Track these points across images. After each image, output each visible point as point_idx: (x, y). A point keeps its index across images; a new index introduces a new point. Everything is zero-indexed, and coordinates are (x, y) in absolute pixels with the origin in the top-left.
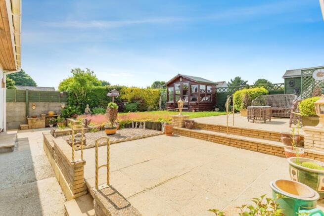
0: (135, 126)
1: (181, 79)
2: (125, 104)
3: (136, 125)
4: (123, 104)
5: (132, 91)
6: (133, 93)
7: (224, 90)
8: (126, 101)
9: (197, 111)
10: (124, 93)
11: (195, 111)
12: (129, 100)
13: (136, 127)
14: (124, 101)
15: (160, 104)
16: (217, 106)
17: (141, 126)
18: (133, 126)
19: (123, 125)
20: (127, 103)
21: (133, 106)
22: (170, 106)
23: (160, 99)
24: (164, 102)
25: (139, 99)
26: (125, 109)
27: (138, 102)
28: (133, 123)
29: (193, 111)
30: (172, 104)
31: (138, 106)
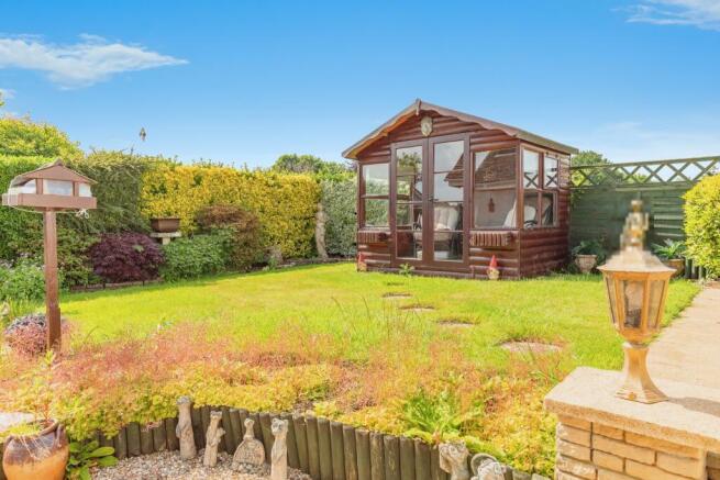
0: (200, 443)
1: (426, 127)
2: (166, 242)
3: (214, 435)
4: (159, 240)
5: (198, 181)
6: (205, 190)
7: (654, 174)
8: (173, 223)
9: (512, 275)
10: (163, 190)
11: (502, 276)
12: (186, 221)
13: (211, 452)
14: (161, 225)
15: (320, 232)
16: (583, 244)
17: (250, 447)
18: (187, 445)
19: (101, 439)
20: (177, 234)
21: (204, 248)
22: (372, 247)
23: (320, 215)
24: (337, 227)
25: (231, 218)
26: (165, 265)
27: (228, 232)
28: (185, 419)
29: (493, 272)
30: (383, 236)
31: (226, 247)
